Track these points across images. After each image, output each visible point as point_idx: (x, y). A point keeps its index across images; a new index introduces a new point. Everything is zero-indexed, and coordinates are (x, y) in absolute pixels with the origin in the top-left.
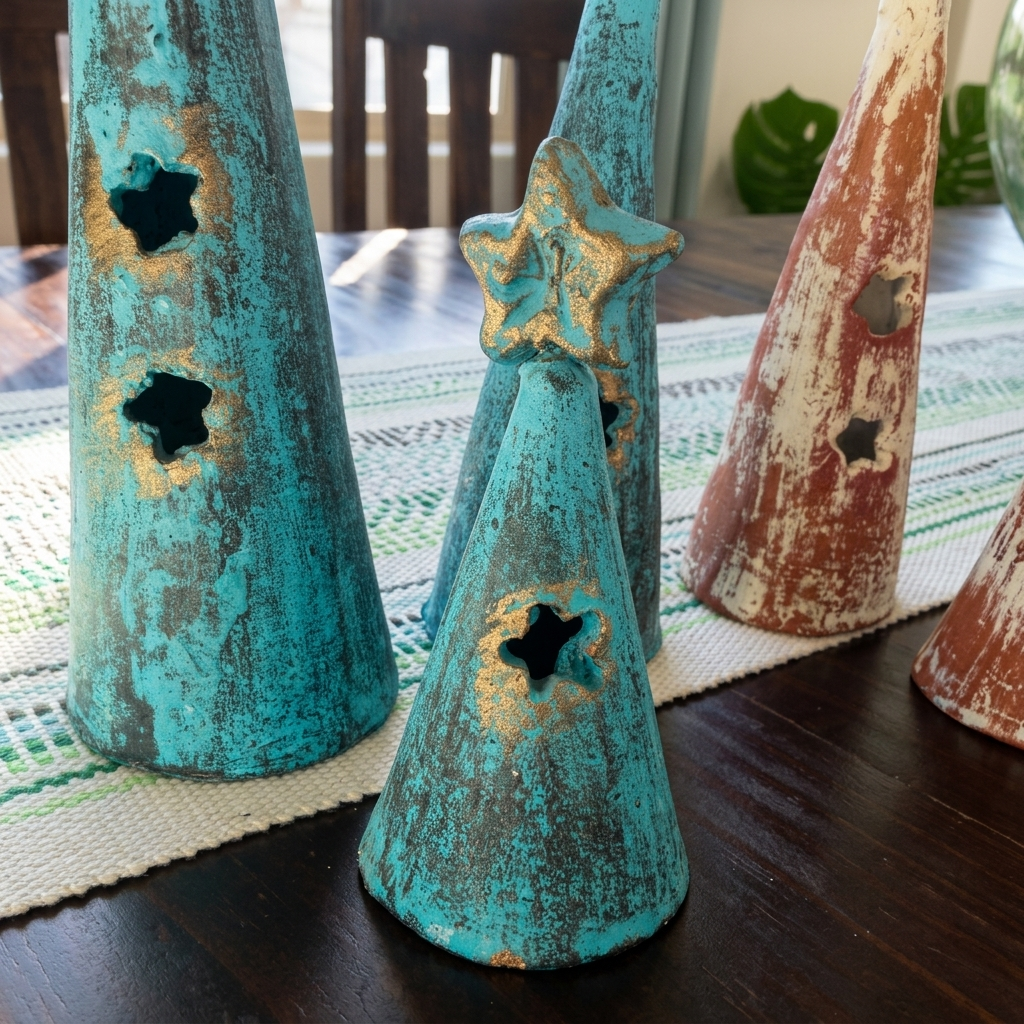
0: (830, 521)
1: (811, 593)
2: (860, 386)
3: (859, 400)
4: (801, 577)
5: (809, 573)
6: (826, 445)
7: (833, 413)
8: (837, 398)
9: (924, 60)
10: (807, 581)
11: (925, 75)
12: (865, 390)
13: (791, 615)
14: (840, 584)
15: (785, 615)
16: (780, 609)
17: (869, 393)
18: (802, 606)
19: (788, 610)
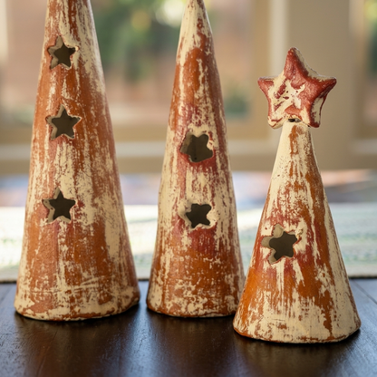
0: (183, 254)
1: (180, 293)
2: (189, 185)
3: (189, 193)
4: (174, 284)
5: (177, 282)
6: (177, 215)
7: (178, 200)
8: (179, 192)
9: (194, 37)
10: (177, 286)
11: (195, 43)
12: (191, 187)
13: (172, 305)
14: (193, 288)
15: (169, 305)
16: (167, 303)
17: (194, 189)
18: (177, 300)
19: (170, 303)
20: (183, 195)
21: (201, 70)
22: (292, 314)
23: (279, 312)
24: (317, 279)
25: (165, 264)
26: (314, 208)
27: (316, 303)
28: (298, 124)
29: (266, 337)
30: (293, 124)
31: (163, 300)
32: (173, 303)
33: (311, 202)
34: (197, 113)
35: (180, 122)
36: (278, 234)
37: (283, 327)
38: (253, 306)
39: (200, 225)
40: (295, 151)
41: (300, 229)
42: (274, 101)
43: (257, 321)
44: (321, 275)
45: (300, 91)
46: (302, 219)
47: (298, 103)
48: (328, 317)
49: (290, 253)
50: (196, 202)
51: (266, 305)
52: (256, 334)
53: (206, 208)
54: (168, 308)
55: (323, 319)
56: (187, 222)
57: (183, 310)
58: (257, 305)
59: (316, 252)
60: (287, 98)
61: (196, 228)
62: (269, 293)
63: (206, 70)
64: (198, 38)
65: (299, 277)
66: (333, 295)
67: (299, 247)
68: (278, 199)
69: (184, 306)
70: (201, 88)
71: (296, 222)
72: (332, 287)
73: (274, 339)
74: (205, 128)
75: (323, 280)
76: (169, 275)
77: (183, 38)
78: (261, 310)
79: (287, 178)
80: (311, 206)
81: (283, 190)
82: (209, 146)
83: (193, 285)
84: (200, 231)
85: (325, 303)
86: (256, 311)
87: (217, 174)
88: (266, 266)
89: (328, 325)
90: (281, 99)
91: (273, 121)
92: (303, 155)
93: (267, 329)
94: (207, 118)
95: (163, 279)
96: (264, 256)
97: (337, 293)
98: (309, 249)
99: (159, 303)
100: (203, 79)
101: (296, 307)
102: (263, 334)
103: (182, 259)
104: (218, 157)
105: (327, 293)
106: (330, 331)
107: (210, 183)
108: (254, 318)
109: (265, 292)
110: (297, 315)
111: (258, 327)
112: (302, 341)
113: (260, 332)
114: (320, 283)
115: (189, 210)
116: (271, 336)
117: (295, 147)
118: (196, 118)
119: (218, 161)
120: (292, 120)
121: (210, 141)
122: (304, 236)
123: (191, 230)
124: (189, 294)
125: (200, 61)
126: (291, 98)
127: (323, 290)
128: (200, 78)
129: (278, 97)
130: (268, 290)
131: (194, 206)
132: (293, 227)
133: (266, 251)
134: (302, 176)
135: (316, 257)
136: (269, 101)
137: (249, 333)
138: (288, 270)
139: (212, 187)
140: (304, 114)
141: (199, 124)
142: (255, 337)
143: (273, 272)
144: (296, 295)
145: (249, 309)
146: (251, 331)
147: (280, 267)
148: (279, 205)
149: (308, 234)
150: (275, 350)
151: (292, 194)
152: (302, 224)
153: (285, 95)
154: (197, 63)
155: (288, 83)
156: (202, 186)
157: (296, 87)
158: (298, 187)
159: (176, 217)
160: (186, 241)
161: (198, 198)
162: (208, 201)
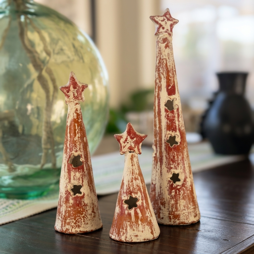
0: (70, 207)
1: (69, 224)
2: (72, 178)
3: (72, 181)
4: (66, 220)
5: (68, 219)
6: (67, 190)
7: (68, 184)
8: (68, 180)
9: (73, 114)
10: (68, 221)
11: (74, 116)
12: (73, 178)
13: (65, 229)
15: (64, 229)
16: (64, 228)
17: (74, 179)
18: (67, 227)
19: (65, 228)
20: (70, 182)
21: (77, 128)
22: (139, 230)
23: (134, 230)
24: (146, 215)
25: (62, 211)
26: (142, 186)
27: (147, 225)
28: (133, 153)
29: (130, 241)
30: (131, 154)
31: (62, 227)
32: (66, 228)
33: (141, 185)
34: (75, 147)
35: (68, 150)
37: (136, 236)
38: (123, 229)
39: (77, 194)
40: (133, 165)
41: (139, 196)
42: (123, 145)
43: (125, 234)
44: (149, 212)
45: (133, 140)
46: (139, 192)
47: (133, 145)
49: (136, 206)
50: (75, 184)
51: (129, 228)
52: (126, 240)
53: (80, 187)
54: (64, 230)
55: (150, 231)
56: (72, 193)
57: (70, 231)
58: (125, 228)
59: (145, 204)
60: (128, 143)
61: (75, 196)
62: (129, 223)
63: (79, 128)
64: (75, 115)
65: (140, 215)
66: (152, 221)
67: (139, 203)
68: (129, 184)
69: (71, 229)
70: (77, 135)
71: (137, 193)
72: (151, 217)
73: (133, 241)
74: (79, 153)
75: (148, 215)
76: (64, 216)
77: (69, 114)
78: (126, 230)
79: (131, 176)
80: (141, 186)
81: (130, 181)
82: (81, 160)
83: (74, 220)
84: (77, 197)
85: (150, 224)
86: (124, 231)
87: (85, 172)
88: (126, 212)
89: (152, 233)
90: (126, 143)
91: (122, 152)
92: (137, 167)
93: (130, 238)
94: (80, 149)
95: (62, 218)
96: (125, 208)
98: (142, 203)
99: (60, 228)
100: (78, 132)
101: (141, 227)
103: (69, 209)
104: (84, 165)
105: (150, 220)
106: (153, 235)
107: (81, 176)
108: (124, 234)
109: (127, 223)
110: (141, 231)
111: (126, 237)
112: (143, 241)
113: (127, 239)
114: (148, 217)
115: (72, 188)
116: (132, 240)
117: (133, 163)
118: (75, 149)
119: (85, 166)
120: (130, 152)
121: (81, 158)
122: (140, 198)
123: (73, 196)
124: (73, 224)
125: (76, 124)
126: (129, 143)
127: (149, 219)
128: (77, 132)
129: (124, 143)
130: (129, 222)
131: (75, 186)
132: (136, 195)
133: (126, 206)
134: (137, 174)
135: (145, 207)
136: (121, 144)
137: (122, 240)
138: (136, 213)
139: (82, 178)
141: (76, 151)
142: (125, 241)
143: (129, 215)
144: (140, 222)
145: (121, 230)
147: (132, 212)
148: (129, 187)
149: (141, 198)
151: (134, 181)
152: (139, 194)
153: (127, 142)
154: (75, 125)
155: (129, 137)
156: (78, 178)
158: (136, 179)
159: (67, 191)
160: (71, 201)
161: (76, 183)
162: (81, 184)
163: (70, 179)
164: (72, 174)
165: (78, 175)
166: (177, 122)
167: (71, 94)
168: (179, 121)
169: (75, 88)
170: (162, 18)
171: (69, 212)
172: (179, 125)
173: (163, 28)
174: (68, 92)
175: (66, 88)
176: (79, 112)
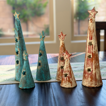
10: (59, 77)
11: (62, 45)
20: (60, 65)
21: (62, 48)
23: (65, 84)
30: (67, 60)
33: (69, 70)
36: (65, 74)
37: (66, 86)
39: (62, 69)
41: (68, 73)
44: (71, 79)
48: (71, 84)
59: (70, 76)
65: (68, 79)
67: (68, 76)
70: (63, 51)
71: (67, 72)
81: (66, 68)
83: (61, 77)
85: (71, 83)
89: (71, 85)
92: (68, 64)
95: (58, 75)
97: (73, 82)
98: (69, 76)
101: (67, 83)
102: (63, 86)
108: (62, 84)
118: (62, 55)
127: (71, 81)
129: (65, 56)
133: (64, 76)
134: (68, 66)
138: (66, 79)
140: (68, 58)
144: (67, 82)
146: (62, 86)
147: (65, 78)
150: (65, 89)
157: (67, 55)
158: (68, 68)
159: (59, 68)
160: (60, 71)
161: (62, 65)
162: (63, 66)
163: (60, 64)
164: (61, 62)
165: (63, 63)
166: (91, 50)
167: (61, 37)
168: (92, 50)
169: (62, 35)
170: (91, 11)
171: (60, 74)
172: (92, 52)
173: (91, 15)
174: (60, 37)
175: (59, 35)
176: (63, 43)
